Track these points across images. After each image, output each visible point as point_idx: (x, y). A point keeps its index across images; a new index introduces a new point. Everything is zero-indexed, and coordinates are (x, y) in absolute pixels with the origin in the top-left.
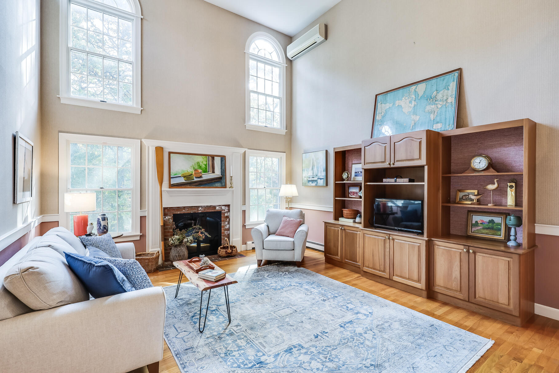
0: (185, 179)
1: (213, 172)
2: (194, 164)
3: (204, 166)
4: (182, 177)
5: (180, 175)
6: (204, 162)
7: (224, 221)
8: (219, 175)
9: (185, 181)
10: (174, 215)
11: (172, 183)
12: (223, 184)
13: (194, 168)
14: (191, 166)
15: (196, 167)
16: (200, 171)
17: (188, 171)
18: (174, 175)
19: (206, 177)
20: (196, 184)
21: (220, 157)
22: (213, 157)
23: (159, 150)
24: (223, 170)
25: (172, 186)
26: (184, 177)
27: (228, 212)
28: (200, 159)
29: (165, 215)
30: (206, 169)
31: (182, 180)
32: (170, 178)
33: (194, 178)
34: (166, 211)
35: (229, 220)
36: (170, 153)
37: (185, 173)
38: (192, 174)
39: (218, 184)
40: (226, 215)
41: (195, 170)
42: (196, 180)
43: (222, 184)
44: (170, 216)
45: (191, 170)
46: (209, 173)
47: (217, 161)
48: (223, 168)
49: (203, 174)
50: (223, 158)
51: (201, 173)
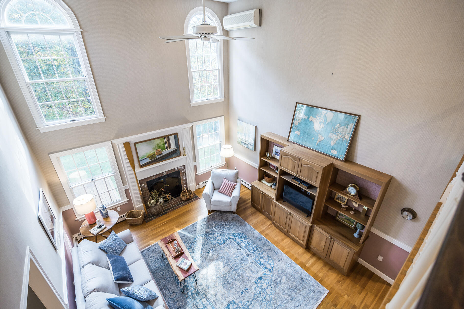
0: (150, 158)
1: (170, 147)
2: (154, 146)
3: (162, 145)
4: (148, 158)
5: (146, 157)
6: (162, 142)
7: (182, 175)
8: (174, 148)
9: (150, 160)
10: (147, 182)
11: (141, 165)
12: (179, 154)
13: (155, 149)
14: (153, 149)
15: (157, 148)
16: (160, 150)
17: (152, 152)
18: (142, 158)
19: (165, 152)
20: (159, 160)
21: (173, 136)
22: (168, 137)
23: (127, 145)
24: (177, 144)
25: (141, 166)
26: (149, 158)
27: (184, 169)
28: (158, 141)
29: (141, 184)
30: (164, 147)
31: (149, 160)
32: (139, 161)
33: (157, 156)
34: (141, 182)
35: (186, 174)
36: (135, 144)
37: (149, 155)
38: (154, 154)
39: (175, 155)
40: (183, 171)
41: (157, 150)
42: (158, 157)
43: (177, 154)
44: (144, 183)
45: (153, 151)
46: (167, 149)
47: (172, 139)
48: (177, 142)
49: (162, 151)
50: (176, 135)
51: (161, 151)
